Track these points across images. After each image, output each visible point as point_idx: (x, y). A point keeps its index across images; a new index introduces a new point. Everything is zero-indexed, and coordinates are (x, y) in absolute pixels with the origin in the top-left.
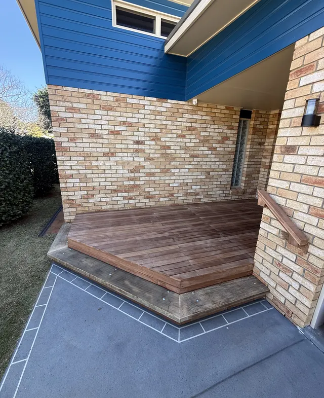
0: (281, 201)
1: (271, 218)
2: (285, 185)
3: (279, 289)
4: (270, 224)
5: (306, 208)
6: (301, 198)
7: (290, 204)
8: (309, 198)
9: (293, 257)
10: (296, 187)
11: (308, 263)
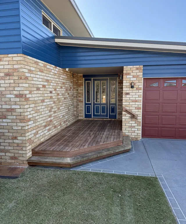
0: (128, 108)
1: (126, 114)
2: (128, 103)
3: (133, 134)
4: (126, 116)
5: (135, 108)
6: (133, 106)
7: (130, 108)
8: (135, 105)
9: (134, 122)
10: (131, 103)
11: (138, 122)
